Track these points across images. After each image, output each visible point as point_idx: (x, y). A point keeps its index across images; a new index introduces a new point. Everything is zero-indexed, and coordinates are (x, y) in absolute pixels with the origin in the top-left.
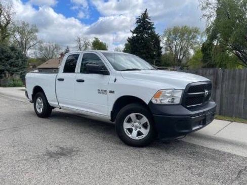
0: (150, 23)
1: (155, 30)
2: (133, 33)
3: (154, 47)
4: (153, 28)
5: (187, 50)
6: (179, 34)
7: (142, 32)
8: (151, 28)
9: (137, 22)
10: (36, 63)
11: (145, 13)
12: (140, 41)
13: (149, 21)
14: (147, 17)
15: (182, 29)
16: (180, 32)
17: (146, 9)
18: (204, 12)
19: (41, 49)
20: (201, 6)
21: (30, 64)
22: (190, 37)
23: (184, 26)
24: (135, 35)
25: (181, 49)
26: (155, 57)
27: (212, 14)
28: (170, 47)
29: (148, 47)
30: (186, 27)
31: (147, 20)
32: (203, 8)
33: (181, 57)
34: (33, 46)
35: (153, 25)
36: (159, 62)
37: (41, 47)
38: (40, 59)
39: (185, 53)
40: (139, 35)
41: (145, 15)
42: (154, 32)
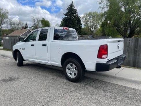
0: (75, 10)
1: (78, 14)
2: (65, 15)
3: (78, 24)
4: (77, 13)
5: (96, 25)
6: (92, 16)
7: (70, 15)
8: (76, 13)
9: (68, 9)
10: (8, 33)
11: (72, 4)
12: (69, 20)
13: (74, 9)
14: (73, 6)
15: (93, 13)
16: (93, 15)
17: (73, 2)
18: (100, 5)
19: (11, 24)
20: (98, 2)
21: (4, 33)
22: (98, 18)
23: (95, 12)
24: (66, 16)
25: (93, 25)
26: (78, 30)
27: (104, 7)
28: (87, 24)
29: (74, 24)
30: (96, 12)
31: (73, 8)
32: (100, 3)
33: (93, 29)
34: (6, 22)
35: (77, 11)
36: (80, 32)
37: (11, 22)
38: (10, 30)
39: (95, 27)
40: (69, 17)
41: (72, 5)
42: (77, 15)
